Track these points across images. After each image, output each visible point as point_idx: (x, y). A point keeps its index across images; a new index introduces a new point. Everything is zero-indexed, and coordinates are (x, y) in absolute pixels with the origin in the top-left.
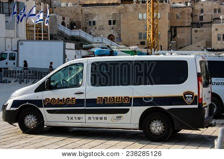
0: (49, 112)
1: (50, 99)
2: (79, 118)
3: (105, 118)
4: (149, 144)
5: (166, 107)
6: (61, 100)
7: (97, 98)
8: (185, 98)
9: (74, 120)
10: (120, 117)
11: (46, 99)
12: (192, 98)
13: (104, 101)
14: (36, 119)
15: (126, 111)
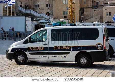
0: (30, 54)
1: (31, 47)
2: (45, 57)
3: (58, 57)
4: (80, 69)
5: (88, 51)
6: (36, 48)
7: (54, 47)
8: (97, 46)
9: (43, 58)
10: (66, 56)
11: (29, 47)
12: (101, 46)
13: (58, 48)
14: (23, 57)
15: (69, 53)
